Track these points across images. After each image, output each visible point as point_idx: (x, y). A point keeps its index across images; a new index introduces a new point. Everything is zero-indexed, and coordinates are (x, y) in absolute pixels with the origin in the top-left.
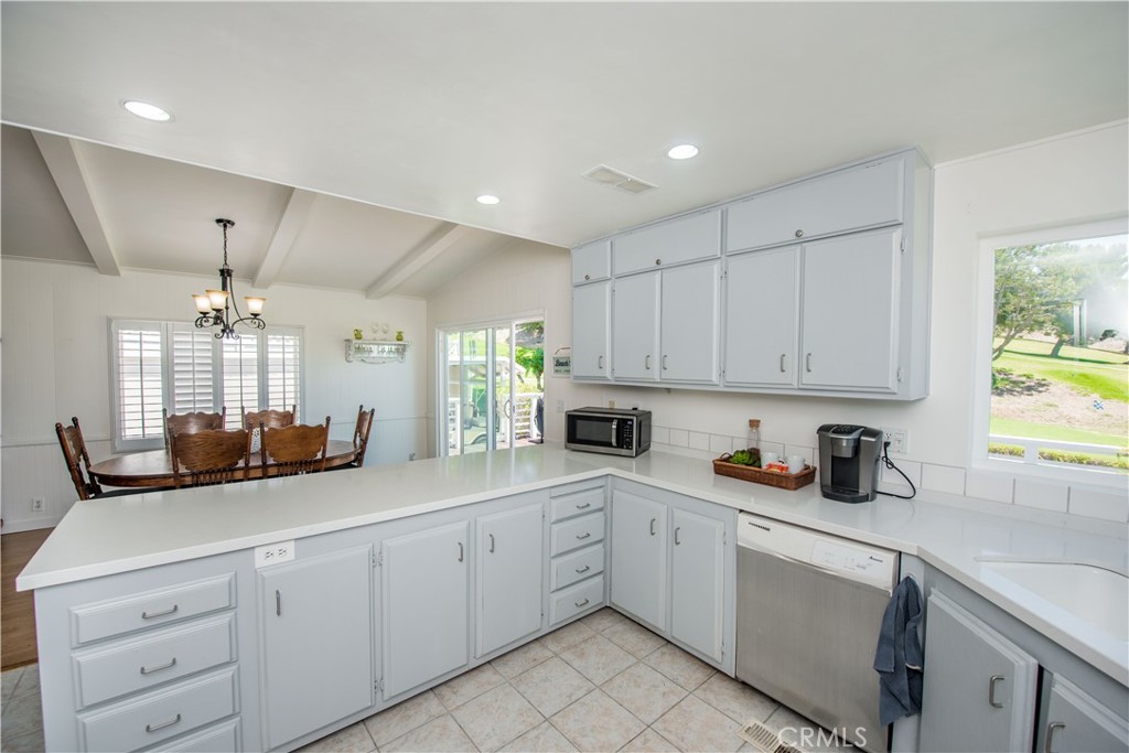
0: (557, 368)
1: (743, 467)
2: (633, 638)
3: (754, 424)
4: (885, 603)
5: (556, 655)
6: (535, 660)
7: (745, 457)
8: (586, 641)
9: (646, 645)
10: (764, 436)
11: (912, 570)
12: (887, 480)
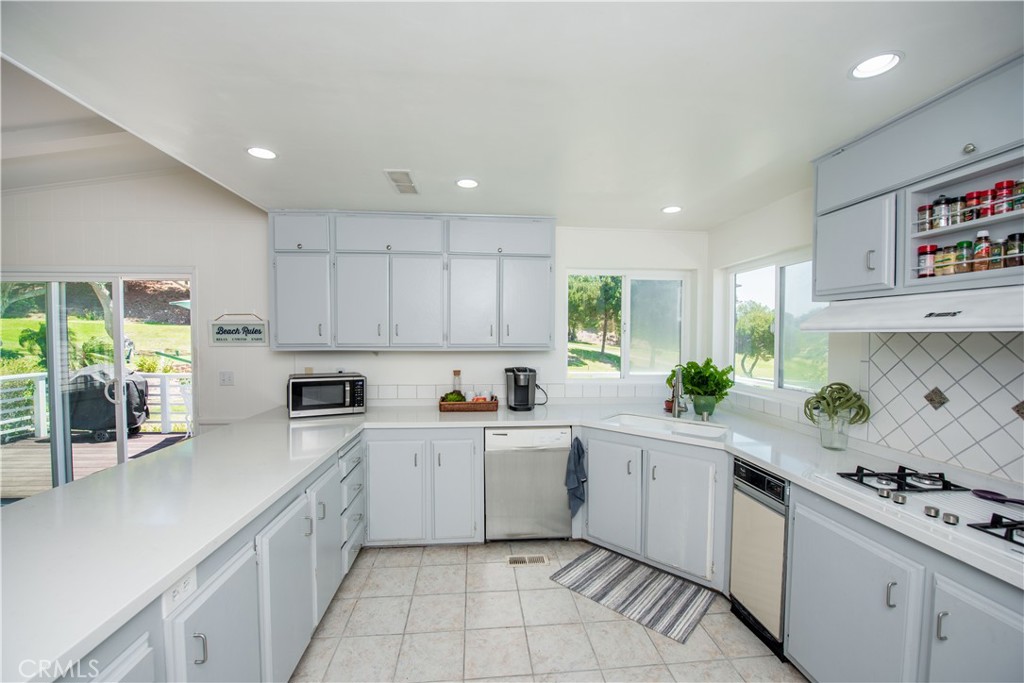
0: (219, 336)
1: (453, 403)
2: (400, 558)
3: (457, 373)
4: (566, 455)
5: (359, 598)
6: (345, 612)
7: (454, 397)
8: (369, 577)
9: (414, 557)
10: (463, 382)
11: (578, 433)
12: (539, 396)
